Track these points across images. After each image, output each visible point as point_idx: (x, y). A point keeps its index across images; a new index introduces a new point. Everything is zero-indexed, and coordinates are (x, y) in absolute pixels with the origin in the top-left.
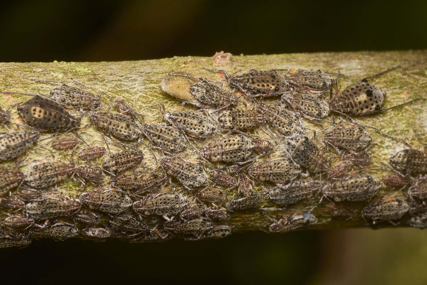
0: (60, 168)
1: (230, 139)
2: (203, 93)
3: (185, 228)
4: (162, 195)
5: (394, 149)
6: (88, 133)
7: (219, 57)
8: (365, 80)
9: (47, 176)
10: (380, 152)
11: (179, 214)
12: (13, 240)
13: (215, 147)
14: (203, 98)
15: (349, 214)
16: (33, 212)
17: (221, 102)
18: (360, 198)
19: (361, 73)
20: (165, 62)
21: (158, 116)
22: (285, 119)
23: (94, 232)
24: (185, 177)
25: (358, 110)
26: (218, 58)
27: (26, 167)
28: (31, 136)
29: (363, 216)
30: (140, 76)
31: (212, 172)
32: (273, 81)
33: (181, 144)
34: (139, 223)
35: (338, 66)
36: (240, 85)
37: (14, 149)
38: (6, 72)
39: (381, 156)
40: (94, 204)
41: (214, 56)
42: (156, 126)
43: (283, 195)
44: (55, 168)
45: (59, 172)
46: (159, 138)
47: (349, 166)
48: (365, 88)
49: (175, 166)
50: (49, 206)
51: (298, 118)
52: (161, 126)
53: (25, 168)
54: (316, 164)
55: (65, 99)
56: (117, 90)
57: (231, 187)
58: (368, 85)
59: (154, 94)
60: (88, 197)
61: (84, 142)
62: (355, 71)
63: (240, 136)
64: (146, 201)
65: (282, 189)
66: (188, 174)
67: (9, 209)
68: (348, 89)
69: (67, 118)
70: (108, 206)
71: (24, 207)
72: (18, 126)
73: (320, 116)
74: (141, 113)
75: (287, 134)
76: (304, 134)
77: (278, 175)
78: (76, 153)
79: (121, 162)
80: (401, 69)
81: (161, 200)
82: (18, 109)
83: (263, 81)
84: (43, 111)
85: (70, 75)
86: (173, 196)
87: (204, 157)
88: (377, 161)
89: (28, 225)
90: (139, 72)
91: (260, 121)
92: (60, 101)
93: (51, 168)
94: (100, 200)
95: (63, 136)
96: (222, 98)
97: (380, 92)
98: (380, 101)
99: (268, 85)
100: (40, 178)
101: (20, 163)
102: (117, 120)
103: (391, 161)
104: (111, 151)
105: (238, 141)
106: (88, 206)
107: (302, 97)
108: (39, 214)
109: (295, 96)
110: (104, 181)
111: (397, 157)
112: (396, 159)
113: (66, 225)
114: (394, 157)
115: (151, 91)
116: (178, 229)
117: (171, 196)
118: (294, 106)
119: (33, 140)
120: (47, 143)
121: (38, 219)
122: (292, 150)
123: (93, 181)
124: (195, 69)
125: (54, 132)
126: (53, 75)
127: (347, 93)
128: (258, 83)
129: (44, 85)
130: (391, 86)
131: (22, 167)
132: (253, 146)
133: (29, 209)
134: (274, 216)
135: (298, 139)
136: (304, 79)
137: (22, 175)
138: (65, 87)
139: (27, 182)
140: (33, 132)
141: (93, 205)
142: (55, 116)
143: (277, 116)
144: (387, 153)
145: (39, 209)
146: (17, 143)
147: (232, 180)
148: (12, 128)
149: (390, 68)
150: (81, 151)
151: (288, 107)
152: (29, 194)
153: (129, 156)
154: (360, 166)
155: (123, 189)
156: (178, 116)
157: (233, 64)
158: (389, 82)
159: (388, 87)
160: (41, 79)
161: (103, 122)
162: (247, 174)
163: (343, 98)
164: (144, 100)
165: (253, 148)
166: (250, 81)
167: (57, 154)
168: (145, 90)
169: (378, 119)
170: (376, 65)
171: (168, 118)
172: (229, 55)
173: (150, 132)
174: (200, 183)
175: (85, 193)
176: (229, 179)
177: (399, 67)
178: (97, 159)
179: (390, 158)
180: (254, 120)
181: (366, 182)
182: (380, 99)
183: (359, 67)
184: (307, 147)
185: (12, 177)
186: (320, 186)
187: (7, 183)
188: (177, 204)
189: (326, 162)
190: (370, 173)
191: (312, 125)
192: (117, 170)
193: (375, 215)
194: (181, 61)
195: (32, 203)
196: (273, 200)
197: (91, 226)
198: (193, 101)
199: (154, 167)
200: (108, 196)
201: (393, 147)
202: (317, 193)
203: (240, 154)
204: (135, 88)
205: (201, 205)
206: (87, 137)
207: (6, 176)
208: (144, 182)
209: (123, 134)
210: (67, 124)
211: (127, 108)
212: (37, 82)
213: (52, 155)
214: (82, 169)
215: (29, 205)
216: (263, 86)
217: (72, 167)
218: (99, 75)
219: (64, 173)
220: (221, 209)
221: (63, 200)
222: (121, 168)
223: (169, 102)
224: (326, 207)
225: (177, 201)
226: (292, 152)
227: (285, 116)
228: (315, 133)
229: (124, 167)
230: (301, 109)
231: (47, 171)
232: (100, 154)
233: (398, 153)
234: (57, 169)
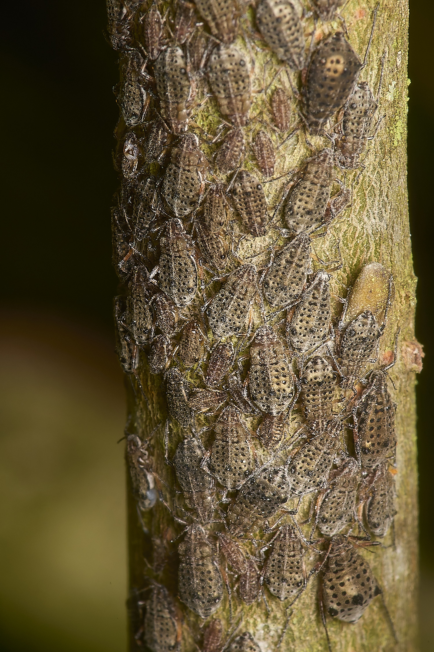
0: (241, 103)
1: (288, 378)
2: (362, 333)
3: (137, 300)
4: (194, 265)
5: (264, 639)
6: (298, 146)
7: (416, 352)
8: (378, 591)
9: (228, 82)
10: (260, 616)
11: (162, 293)
12: (119, 20)
13: (275, 352)
14: (353, 333)
15: (156, 564)
16: (167, 59)
17: (345, 361)
18: (184, 585)
19: (388, 581)
20: (408, 262)
21: (324, 258)
22: (317, 465)
23: (131, 152)
24: (224, 303)
25: (330, 580)
26: (414, 350)
27: (243, 46)
28: (295, 57)
29: (153, 586)
30: (387, 225)
31: (230, 347)
32: (379, 444)
33: (278, 299)
34: (147, 226)
35: (399, 543)
36: (372, 390)
37: (275, 29)
38: (397, 8)
39: (252, 617)
40: (180, 156)
41: (416, 342)
42: (308, 258)
43: (191, 461)
44: (241, 95)
45: (234, 101)
46: (287, 261)
47: (238, 568)
48: (366, 592)
49: (242, 288)
50: (176, 86)
51: (318, 485)
52: (307, 266)
53: (242, 44)
54: (242, 515)
55: (355, 108)
56: (367, 190)
57: (206, 378)
58: (371, 597)
59: (359, 250)
60: (191, 147)
61: (284, 142)
62: (391, 571)
63: (292, 393)
64: (183, 241)
65: (201, 459)
66: (230, 308)
67: (174, 18)
68: (365, 564)
69: (324, 115)
70: (175, 179)
71: (177, 43)
72: (312, 34)
73: (323, 521)
74: (329, 232)
75: (293, 469)
76: (291, 495)
77: (224, 454)
78: (265, 128)
79: (248, 202)
80: (392, 645)
81: (185, 264)
82: (338, 34)
83: (379, 428)
84: (337, 75)
85: (390, 112)
86: (191, 284)
87: (258, 335)
88: (245, 610)
89: (146, 48)
90: (393, 223)
91: (315, 425)
92: (352, 102)
93: (241, 88)
94: (186, 165)
95: (293, 106)
96: (351, 363)
97: (358, 615)
98: (344, 616)
99: (372, 436)
100: (225, 71)
101: (250, 37)
102: (318, 194)
103: (245, 634)
104: (267, 185)
105: (284, 390)
106: (175, 146)
107: (351, 491)
108: (163, 68)
109: (354, 479)
110: (218, 172)
111: (252, 644)
112: (248, 642)
113: (143, 107)
114: (252, 640)
115: (363, 244)
116: (136, 290)
117: (191, 281)
118: (338, 479)
119: (288, 59)
120: (282, 80)
121: (155, 66)
122: (265, 478)
123: (219, 156)
124: (399, 314)
125: (300, 93)
126: (391, 84)
127: (359, 562)
128: (376, 420)
129: (375, 72)
130: (366, 631)
131: (243, 39)
132: (275, 414)
133: (172, 52)
134: (152, 442)
135: (284, 486)
136: (382, 492)
137: (232, 41)
138: (374, 108)
139: (219, 49)
140: (301, 59)
141: (178, 155)
142: (328, 96)
143: (322, 451)
144: (257, 628)
145: (172, 69)
146: (285, 35)
147: (216, 380)
148: (307, 23)
149: (395, 628)
150: (269, 135)
151: (337, 470)
152: (199, 50)
153: (258, 214)
154: (237, 586)
155: (204, 202)
156: (324, 294)
157: (404, 373)
158: (373, 627)
159: (365, 626)
160: (385, 66)
161: (316, 172)
162: (227, 404)
163: (352, 557)
164: (349, 235)
165: (272, 413)
166: (379, 407)
167: (264, 97)
168: (365, 235)
169: (314, 612)
170: (400, 603)
171: (320, 278)
172: (419, 368)
173: (298, 248)
174: (215, 327)
175: (198, 142)
176: (219, 375)
177: (396, 642)
178: (255, 163)
179: (249, 633)
180: (316, 416)
181: (209, 595)
182: (346, 616)
183: (397, 577)
184: (270, 501)
185: (228, 25)
186: (204, 520)
187: (218, 17)
188: (179, 290)
189: (246, 531)
190: (225, 600)
191: (305, 507)
192: (236, 194)
193: (154, 606)
194: (411, 290)
195: (182, 57)
196: (183, 443)
197: (142, 148)
198: (347, 317)
199: (240, 253)
200: (192, 179)
201: (267, 636)
202: (193, 514)
203: (263, 393)
204: (369, 218)
205: (174, 328)
206: (291, 145)
207: (230, 16)
208: (215, 237)
209: (295, 204)
210: (314, 115)
211: (337, 209)
212: (380, 59)
213: (262, 89)
214: (240, 139)
215: (180, 52)
216: (372, 429)
217: (242, 123)
218: (389, 160)
219: (233, 110)
220: (167, 359)
221: (187, 108)
222: (240, 200)
223: (345, 275)
224: (168, 525)
225: (183, 291)
226: (262, 478)
227: (321, 464)
228: (293, 513)
229: (241, 205)
230: (332, 490)
231: (237, 83)
232: (262, 168)
233: (258, 646)
234: (239, 98)
